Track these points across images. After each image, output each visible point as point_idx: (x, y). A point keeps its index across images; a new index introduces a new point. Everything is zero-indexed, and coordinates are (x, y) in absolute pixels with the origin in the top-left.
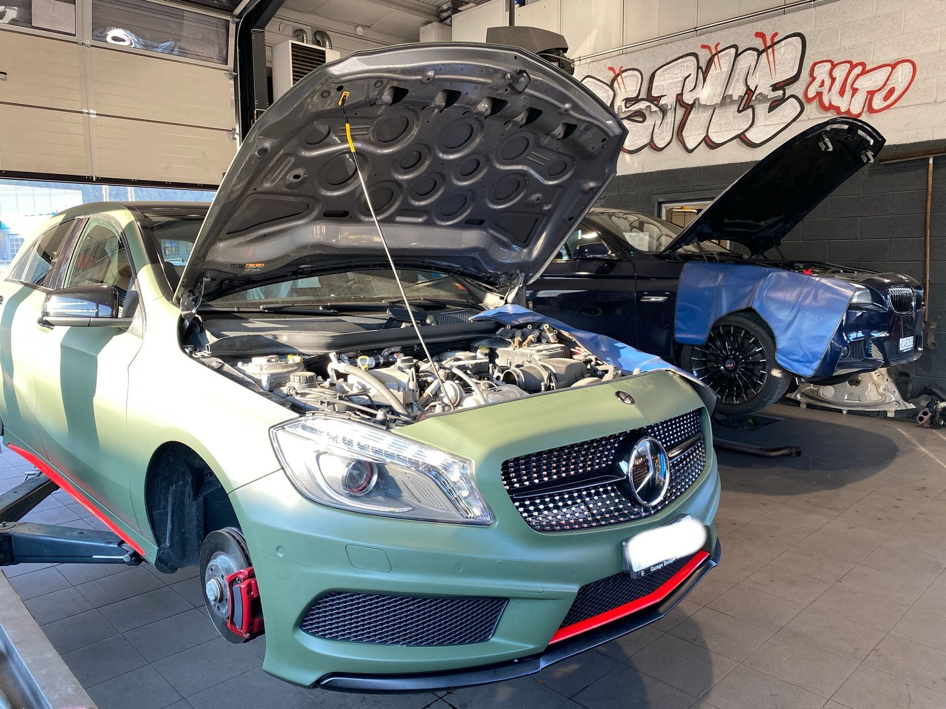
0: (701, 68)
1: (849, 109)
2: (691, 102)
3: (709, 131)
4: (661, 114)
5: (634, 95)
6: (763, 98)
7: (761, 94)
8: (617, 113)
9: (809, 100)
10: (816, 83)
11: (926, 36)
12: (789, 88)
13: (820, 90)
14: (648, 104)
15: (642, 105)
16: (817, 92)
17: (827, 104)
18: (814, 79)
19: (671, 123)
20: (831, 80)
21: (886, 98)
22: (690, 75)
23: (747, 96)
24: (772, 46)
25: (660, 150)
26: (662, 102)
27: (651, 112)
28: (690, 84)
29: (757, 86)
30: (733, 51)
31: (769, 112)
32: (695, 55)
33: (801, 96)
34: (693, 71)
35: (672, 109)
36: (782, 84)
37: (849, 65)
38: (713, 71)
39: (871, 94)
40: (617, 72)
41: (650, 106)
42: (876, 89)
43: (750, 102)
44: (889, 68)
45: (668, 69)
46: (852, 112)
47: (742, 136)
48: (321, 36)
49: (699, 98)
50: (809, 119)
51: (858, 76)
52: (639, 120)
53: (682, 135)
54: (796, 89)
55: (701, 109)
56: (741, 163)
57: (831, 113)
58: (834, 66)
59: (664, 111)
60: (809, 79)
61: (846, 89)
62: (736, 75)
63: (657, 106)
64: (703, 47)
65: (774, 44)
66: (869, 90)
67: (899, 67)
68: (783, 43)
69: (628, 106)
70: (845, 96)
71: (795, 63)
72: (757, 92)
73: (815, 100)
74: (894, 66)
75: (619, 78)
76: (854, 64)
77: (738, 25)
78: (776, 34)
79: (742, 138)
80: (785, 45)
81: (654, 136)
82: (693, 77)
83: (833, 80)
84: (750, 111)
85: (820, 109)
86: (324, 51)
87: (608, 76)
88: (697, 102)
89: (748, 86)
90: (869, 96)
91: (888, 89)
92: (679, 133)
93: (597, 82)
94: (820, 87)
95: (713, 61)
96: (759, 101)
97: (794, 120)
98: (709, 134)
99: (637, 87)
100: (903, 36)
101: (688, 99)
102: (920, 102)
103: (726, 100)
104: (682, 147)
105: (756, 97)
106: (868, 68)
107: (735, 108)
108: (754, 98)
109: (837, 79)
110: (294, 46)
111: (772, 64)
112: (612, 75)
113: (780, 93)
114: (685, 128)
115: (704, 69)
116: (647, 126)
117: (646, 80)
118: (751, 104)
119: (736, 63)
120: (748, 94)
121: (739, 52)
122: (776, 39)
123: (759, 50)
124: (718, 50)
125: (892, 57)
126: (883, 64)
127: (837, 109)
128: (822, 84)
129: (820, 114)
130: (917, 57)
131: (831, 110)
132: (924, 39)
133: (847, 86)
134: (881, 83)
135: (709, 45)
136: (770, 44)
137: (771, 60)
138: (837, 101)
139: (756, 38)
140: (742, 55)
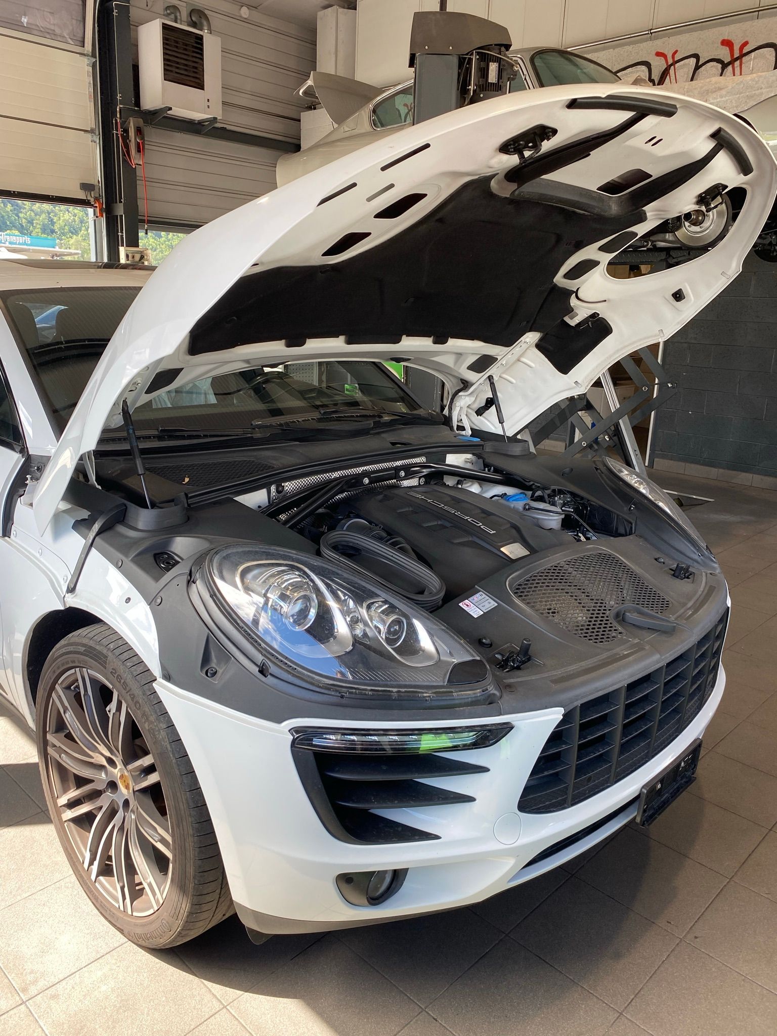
0: (654, 78)
24: (740, 58)
30: (693, 61)
32: (647, 64)
48: (198, 16)
64: (659, 54)
65: (742, 55)
68: (753, 54)
77: (702, 29)
78: (746, 43)
80: (755, 58)
86: (202, 36)
95: (669, 73)
110: (165, 27)
119: (695, 77)
121: (700, 63)
122: (745, 50)
123: (723, 62)
124: (676, 59)
135: (665, 53)
136: (738, 55)
137: (737, 74)
139: (721, 47)
140: (703, 68)
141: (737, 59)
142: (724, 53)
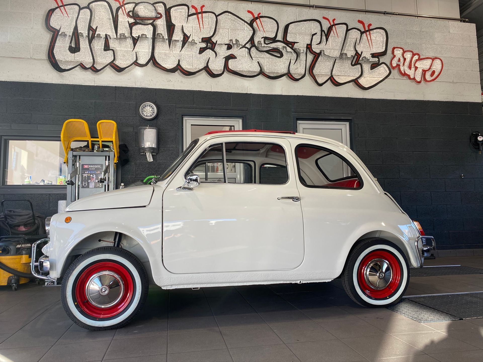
0: (324, 31)
1: (414, 77)
2: (318, 51)
3: (333, 74)
4: (295, 55)
5: (273, 36)
6: (367, 60)
7: (365, 57)
8: (257, 45)
9: (394, 68)
10: (396, 60)
12: (382, 58)
15: (279, 45)
16: (397, 64)
17: (403, 72)
18: (394, 56)
19: (304, 63)
20: (403, 59)
21: (432, 75)
22: (316, 34)
23: (356, 57)
26: (296, 46)
27: (287, 51)
28: (316, 39)
29: (362, 52)
30: (345, 26)
31: (371, 69)
32: (319, 22)
33: (389, 65)
34: (318, 31)
35: (304, 54)
36: (377, 55)
37: (412, 53)
38: (332, 35)
39: (424, 72)
40: (256, 16)
41: (286, 47)
42: (426, 69)
43: (359, 60)
44: (431, 60)
45: (299, 25)
46: (416, 79)
47: (356, 81)
49: (324, 51)
50: (394, 78)
51: (417, 61)
52: (277, 55)
53: (313, 72)
54: (385, 59)
55: (326, 58)
56: (356, 98)
57: (406, 78)
58: (404, 52)
59: (297, 53)
60: (392, 56)
61: (412, 66)
62: (348, 41)
63: (292, 48)
64: (324, 18)
65: (369, 30)
66: (423, 69)
67: (435, 61)
68: (375, 30)
69: (266, 43)
70: (411, 70)
72: (362, 56)
73: (396, 68)
74: (433, 59)
75: (258, 21)
76: (414, 53)
78: (370, 25)
79: (356, 82)
80: (376, 33)
81: (291, 69)
82: (319, 35)
84: (359, 66)
85: (400, 74)
87: (249, 17)
89: (356, 51)
91: (432, 71)
92: (311, 70)
93: (237, 19)
94: (398, 61)
95: (332, 29)
96: (364, 61)
97: (386, 77)
98: (333, 76)
100: (435, 45)
101: (316, 48)
102: (447, 81)
103: (342, 56)
104: (314, 81)
105: (362, 58)
106: (421, 57)
107: (350, 62)
108: (361, 59)
109: (407, 59)
111: (370, 41)
113: (376, 59)
114: (315, 69)
115: (326, 32)
116: (284, 61)
117: (282, 28)
118: (360, 62)
119: (347, 34)
120: (357, 56)
121: (349, 28)
122: (371, 28)
123: (361, 31)
124: (335, 23)
125: (432, 55)
126: (428, 57)
127: (409, 76)
128: (399, 60)
129: (400, 77)
130: (442, 58)
131: (406, 76)
132: (444, 49)
133: (412, 64)
134: (428, 67)
135: (328, 18)
136: (368, 29)
137: (369, 38)
138: (408, 72)
139: (359, 23)
140: (350, 31)
141: (367, 31)
142: (360, 26)
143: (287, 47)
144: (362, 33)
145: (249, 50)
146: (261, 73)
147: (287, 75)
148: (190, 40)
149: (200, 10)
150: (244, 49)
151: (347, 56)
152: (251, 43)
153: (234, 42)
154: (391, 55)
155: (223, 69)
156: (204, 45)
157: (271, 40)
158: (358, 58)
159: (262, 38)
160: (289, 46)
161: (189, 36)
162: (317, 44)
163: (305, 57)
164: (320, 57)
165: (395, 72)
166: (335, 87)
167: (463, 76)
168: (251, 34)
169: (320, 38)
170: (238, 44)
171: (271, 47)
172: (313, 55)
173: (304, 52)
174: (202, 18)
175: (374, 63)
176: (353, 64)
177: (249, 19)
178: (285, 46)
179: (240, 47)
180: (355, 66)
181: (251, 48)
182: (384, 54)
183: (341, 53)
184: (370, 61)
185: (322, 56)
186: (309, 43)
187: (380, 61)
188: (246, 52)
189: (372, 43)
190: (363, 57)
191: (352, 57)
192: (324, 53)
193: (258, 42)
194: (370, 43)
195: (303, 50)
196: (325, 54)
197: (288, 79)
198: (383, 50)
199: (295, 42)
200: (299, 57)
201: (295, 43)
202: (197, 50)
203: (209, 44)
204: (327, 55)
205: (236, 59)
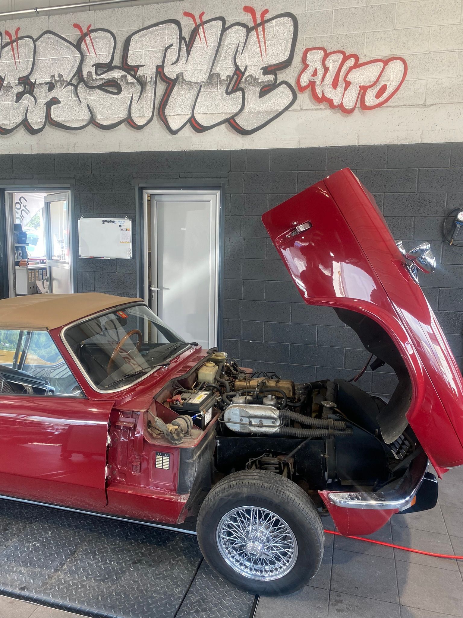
0: (184, 38)
1: (342, 102)
2: (173, 76)
3: (195, 112)
4: (138, 87)
5: (107, 60)
6: (254, 81)
7: (251, 76)
8: (86, 79)
9: (302, 89)
10: (309, 72)
11: (417, 35)
12: (280, 73)
13: (312, 79)
14: (124, 73)
15: (116, 74)
16: (310, 81)
17: (320, 96)
18: (306, 66)
19: (151, 99)
20: (323, 70)
21: (378, 96)
22: (171, 45)
23: (236, 77)
24: (262, 24)
25: (139, 128)
26: (140, 72)
27: (127, 83)
28: (172, 55)
29: (246, 67)
30: (219, 23)
31: (260, 97)
32: (177, 23)
33: (293, 84)
34: (175, 41)
35: (152, 83)
36: (273, 68)
37: (341, 56)
38: (198, 43)
39: (364, 89)
40: (85, 31)
41: (125, 77)
42: (368, 84)
43: (239, 83)
44: (382, 64)
45: (146, 35)
46: (345, 106)
47: (232, 121)
49: (182, 73)
50: (301, 109)
51: (351, 69)
52: (112, 90)
53: (164, 113)
55: (185, 86)
56: (231, 151)
57: (325, 107)
58: (327, 55)
59: (142, 83)
60: (301, 66)
61: (339, 81)
62: (224, 51)
63: (134, 76)
65: (263, 22)
66: (362, 85)
67: (391, 65)
68: (273, 22)
69: (99, 73)
70: (338, 89)
71: (286, 47)
72: (247, 74)
73: (307, 90)
74: (386, 62)
75: (87, 39)
76: (347, 55)
78: (266, 12)
80: (275, 25)
81: (132, 111)
82: (175, 47)
83: (326, 70)
84: (239, 94)
85: (313, 100)
87: (73, 35)
88: (180, 77)
89: (237, 66)
90: (362, 91)
91: (381, 87)
92: (161, 110)
93: (61, 40)
94: (313, 75)
95: (198, 32)
96: (249, 84)
97: (287, 109)
98: (195, 115)
99: (109, 52)
100: (394, 31)
101: (170, 72)
102: (410, 103)
103: (213, 79)
104: (165, 127)
105: (246, 79)
106: (360, 62)
107: (223, 88)
108: (243, 80)
109: (330, 69)
111: (262, 44)
112: (78, 33)
113: (272, 77)
114: (168, 106)
115: (187, 40)
116: (123, 100)
117: (120, 44)
118: (241, 86)
119: (223, 38)
120: (237, 75)
121: (226, 26)
122: (267, 17)
123: (248, 26)
124: (204, 20)
125: (384, 52)
126: (376, 58)
127: (330, 102)
128: (315, 73)
129: (313, 105)
130: (407, 56)
131: (324, 102)
132: (415, 37)
133: (340, 78)
134: (373, 79)
135: (193, 13)
136: (260, 21)
137: (261, 39)
138: (330, 93)
139: (244, 13)
140: (230, 30)
142: (247, 19)
143: (128, 75)
144: (249, 30)
145: (76, 87)
146: (93, 121)
147: (126, 122)
148: (5, 83)
149: (15, 36)
150: (70, 87)
151: (220, 78)
152: (78, 76)
153: (57, 79)
154: (300, 64)
155: (44, 121)
156: (20, 89)
157: (105, 68)
158: (239, 79)
159: (93, 66)
160: (130, 73)
161: (3, 78)
162: (172, 64)
163: (154, 88)
164: (177, 85)
165: (304, 98)
166: (197, 133)
167: (451, 90)
168: (78, 62)
169: (178, 52)
170: (62, 80)
171: (105, 79)
172: (165, 84)
173: (153, 80)
174: (18, 47)
175: (267, 84)
176: (229, 90)
177: (76, 37)
178: (125, 75)
179: (65, 85)
180: (233, 95)
181: (78, 84)
182: (287, 64)
183: (209, 74)
184: (259, 81)
185: (179, 83)
186: (160, 64)
187: (278, 78)
188: (72, 92)
189: (267, 48)
190: (247, 76)
191: (228, 79)
192: (183, 78)
193: (88, 73)
194: (263, 47)
195: (151, 77)
196: (185, 80)
197: (127, 127)
198: (285, 57)
199: (140, 65)
200: (145, 90)
201: (138, 67)
202: (13, 97)
203: (27, 86)
204: (187, 81)
205: (59, 105)
